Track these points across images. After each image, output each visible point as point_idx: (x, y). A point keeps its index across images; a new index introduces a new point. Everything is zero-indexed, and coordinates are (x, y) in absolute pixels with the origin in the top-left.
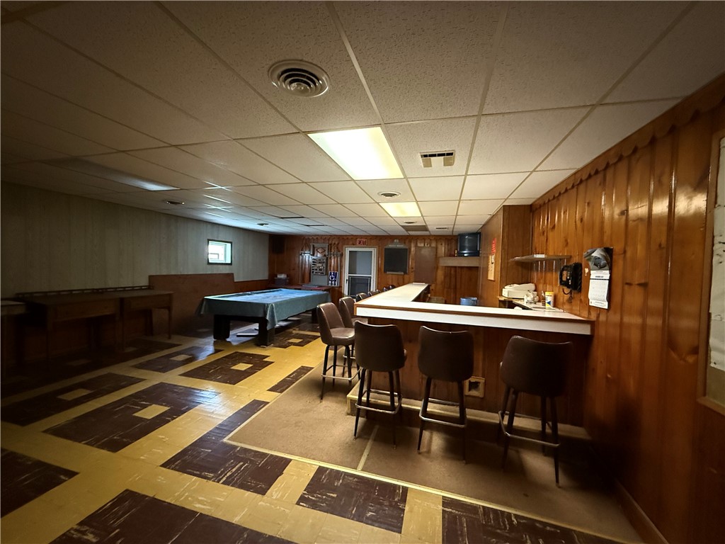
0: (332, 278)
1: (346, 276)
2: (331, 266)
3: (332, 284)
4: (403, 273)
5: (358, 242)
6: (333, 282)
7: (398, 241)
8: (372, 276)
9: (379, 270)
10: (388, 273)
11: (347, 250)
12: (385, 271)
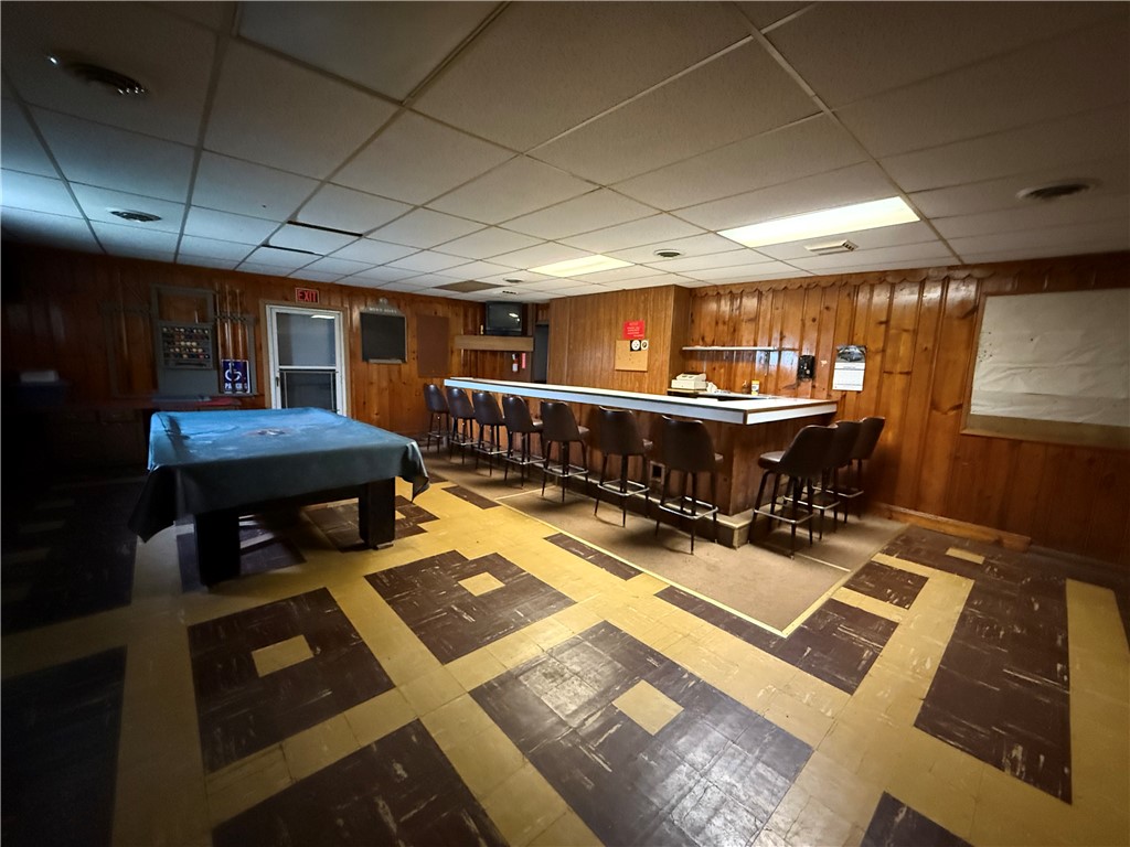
0: (233, 376)
1: (274, 369)
2: (224, 346)
3: (234, 389)
4: (399, 361)
5: (297, 295)
6: (239, 386)
7: (386, 301)
8: (337, 368)
9: (351, 356)
10: (371, 361)
11: (272, 312)
12: (366, 358)
